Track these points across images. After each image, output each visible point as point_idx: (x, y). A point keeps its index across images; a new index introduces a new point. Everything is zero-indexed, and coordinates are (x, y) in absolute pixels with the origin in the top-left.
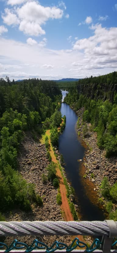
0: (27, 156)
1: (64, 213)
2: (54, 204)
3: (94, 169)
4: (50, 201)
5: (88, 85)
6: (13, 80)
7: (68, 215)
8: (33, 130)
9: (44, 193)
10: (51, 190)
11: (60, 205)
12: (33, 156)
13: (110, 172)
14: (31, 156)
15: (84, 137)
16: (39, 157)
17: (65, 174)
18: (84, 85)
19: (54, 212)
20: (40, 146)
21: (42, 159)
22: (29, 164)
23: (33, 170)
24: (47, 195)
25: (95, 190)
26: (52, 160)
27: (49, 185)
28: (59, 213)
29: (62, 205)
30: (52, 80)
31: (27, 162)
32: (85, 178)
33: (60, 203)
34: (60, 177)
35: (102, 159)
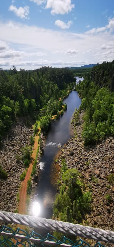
0: (13, 138)
1: (22, 187)
2: (17, 179)
3: (68, 155)
4: (15, 177)
5: (98, 72)
6: (21, 69)
7: (24, 190)
8: (28, 117)
9: (13, 170)
10: (20, 169)
11: (22, 181)
12: (19, 139)
13: (81, 159)
14: (17, 138)
15: (75, 125)
16: (23, 141)
17: (40, 157)
18: (95, 72)
19: (14, 185)
20: (29, 131)
21: (25, 142)
22: (13, 145)
23: (14, 151)
24: (15, 172)
25: (59, 173)
26: (34, 144)
27: (21, 164)
28: (17, 187)
29: (23, 181)
30: (66, 68)
31: (11, 143)
32: (56, 162)
33: (23, 179)
34: (33, 159)
35: (80, 146)
